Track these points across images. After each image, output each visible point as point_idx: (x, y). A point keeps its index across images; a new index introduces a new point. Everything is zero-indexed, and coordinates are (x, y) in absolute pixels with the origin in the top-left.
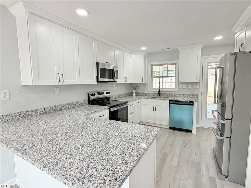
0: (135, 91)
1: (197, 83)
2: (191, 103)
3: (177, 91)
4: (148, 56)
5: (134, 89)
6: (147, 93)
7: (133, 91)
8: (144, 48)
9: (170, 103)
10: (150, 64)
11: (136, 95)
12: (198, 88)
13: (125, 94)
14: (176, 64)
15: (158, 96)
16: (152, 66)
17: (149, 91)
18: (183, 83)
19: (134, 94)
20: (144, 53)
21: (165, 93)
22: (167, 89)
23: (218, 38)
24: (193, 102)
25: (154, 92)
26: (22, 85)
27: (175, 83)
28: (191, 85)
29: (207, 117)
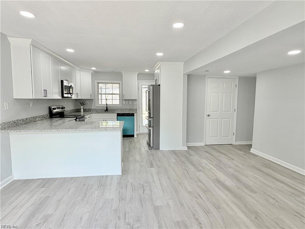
0: (83, 107)
1: (136, 100)
2: (133, 115)
3: (121, 106)
4: (95, 74)
5: (82, 105)
6: (94, 109)
7: (81, 107)
8: (94, 68)
9: (117, 116)
10: (96, 82)
11: (84, 111)
12: (136, 103)
13: (72, 110)
14: (119, 84)
15: (105, 111)
16: (98, 83)
17: (96, 107)
18: (125, 100)
19: (82, 110)
20: (92, 72)
21: (112, 108)
22: (113, 104)
23: (147, 71)
24: (133, 114)
25: (101, 108)
26: (14, 98)
27: (120, 99)
28: (131, 102)
29: (143, 125)
